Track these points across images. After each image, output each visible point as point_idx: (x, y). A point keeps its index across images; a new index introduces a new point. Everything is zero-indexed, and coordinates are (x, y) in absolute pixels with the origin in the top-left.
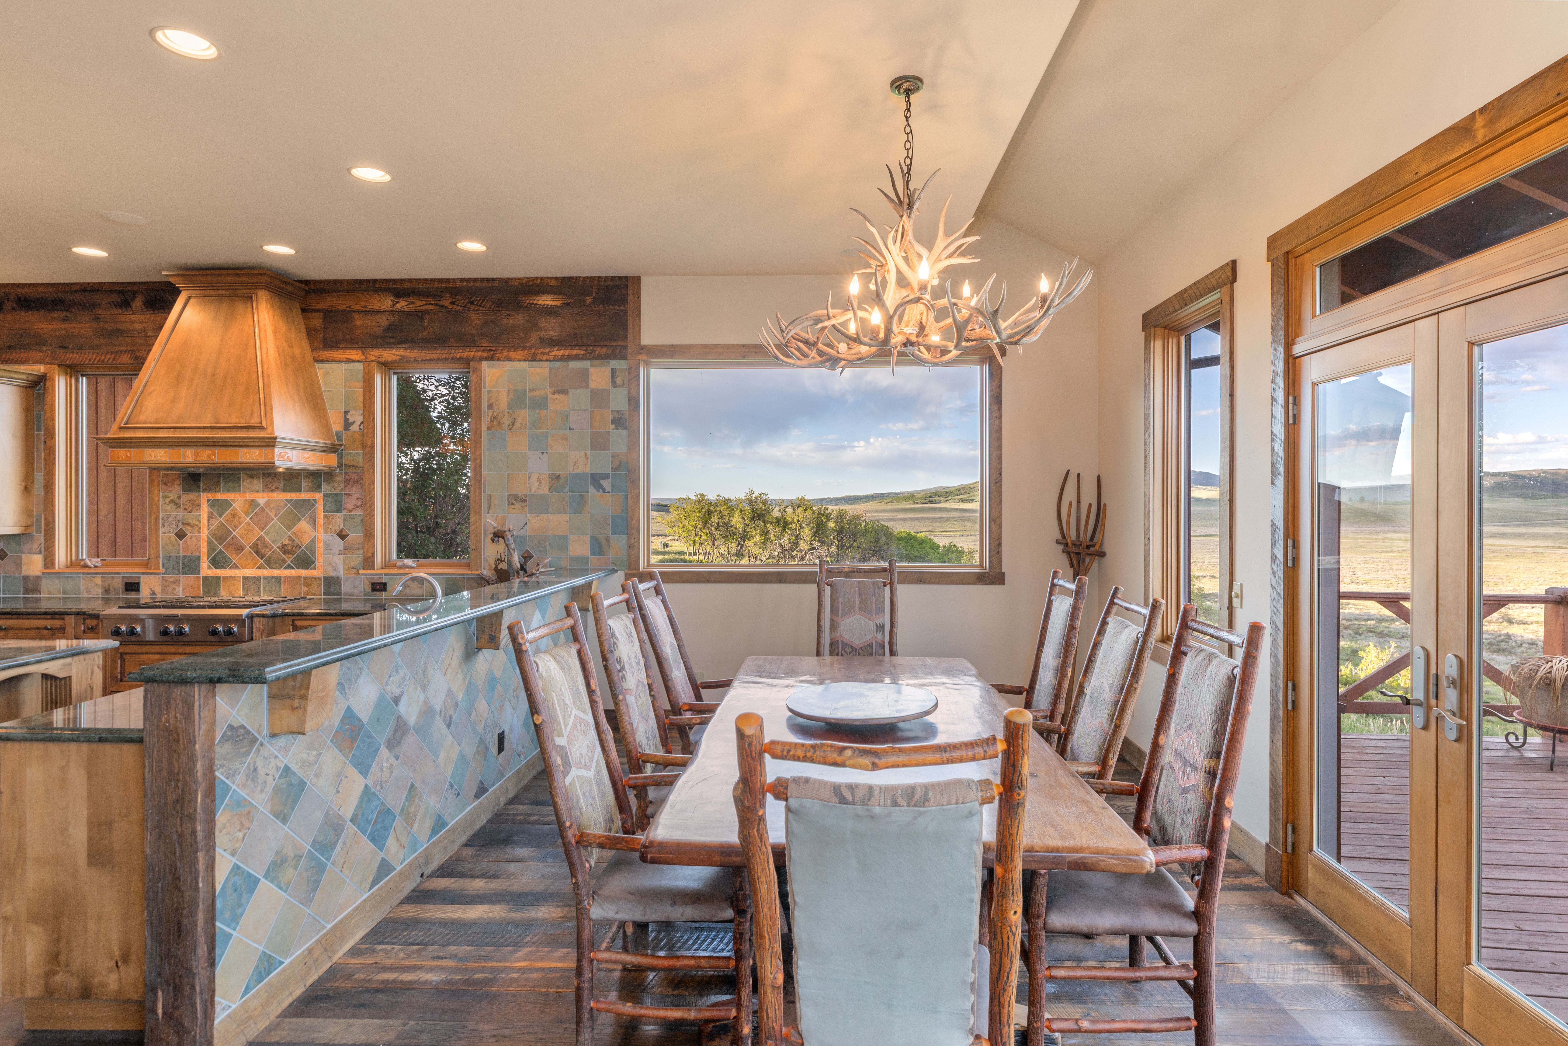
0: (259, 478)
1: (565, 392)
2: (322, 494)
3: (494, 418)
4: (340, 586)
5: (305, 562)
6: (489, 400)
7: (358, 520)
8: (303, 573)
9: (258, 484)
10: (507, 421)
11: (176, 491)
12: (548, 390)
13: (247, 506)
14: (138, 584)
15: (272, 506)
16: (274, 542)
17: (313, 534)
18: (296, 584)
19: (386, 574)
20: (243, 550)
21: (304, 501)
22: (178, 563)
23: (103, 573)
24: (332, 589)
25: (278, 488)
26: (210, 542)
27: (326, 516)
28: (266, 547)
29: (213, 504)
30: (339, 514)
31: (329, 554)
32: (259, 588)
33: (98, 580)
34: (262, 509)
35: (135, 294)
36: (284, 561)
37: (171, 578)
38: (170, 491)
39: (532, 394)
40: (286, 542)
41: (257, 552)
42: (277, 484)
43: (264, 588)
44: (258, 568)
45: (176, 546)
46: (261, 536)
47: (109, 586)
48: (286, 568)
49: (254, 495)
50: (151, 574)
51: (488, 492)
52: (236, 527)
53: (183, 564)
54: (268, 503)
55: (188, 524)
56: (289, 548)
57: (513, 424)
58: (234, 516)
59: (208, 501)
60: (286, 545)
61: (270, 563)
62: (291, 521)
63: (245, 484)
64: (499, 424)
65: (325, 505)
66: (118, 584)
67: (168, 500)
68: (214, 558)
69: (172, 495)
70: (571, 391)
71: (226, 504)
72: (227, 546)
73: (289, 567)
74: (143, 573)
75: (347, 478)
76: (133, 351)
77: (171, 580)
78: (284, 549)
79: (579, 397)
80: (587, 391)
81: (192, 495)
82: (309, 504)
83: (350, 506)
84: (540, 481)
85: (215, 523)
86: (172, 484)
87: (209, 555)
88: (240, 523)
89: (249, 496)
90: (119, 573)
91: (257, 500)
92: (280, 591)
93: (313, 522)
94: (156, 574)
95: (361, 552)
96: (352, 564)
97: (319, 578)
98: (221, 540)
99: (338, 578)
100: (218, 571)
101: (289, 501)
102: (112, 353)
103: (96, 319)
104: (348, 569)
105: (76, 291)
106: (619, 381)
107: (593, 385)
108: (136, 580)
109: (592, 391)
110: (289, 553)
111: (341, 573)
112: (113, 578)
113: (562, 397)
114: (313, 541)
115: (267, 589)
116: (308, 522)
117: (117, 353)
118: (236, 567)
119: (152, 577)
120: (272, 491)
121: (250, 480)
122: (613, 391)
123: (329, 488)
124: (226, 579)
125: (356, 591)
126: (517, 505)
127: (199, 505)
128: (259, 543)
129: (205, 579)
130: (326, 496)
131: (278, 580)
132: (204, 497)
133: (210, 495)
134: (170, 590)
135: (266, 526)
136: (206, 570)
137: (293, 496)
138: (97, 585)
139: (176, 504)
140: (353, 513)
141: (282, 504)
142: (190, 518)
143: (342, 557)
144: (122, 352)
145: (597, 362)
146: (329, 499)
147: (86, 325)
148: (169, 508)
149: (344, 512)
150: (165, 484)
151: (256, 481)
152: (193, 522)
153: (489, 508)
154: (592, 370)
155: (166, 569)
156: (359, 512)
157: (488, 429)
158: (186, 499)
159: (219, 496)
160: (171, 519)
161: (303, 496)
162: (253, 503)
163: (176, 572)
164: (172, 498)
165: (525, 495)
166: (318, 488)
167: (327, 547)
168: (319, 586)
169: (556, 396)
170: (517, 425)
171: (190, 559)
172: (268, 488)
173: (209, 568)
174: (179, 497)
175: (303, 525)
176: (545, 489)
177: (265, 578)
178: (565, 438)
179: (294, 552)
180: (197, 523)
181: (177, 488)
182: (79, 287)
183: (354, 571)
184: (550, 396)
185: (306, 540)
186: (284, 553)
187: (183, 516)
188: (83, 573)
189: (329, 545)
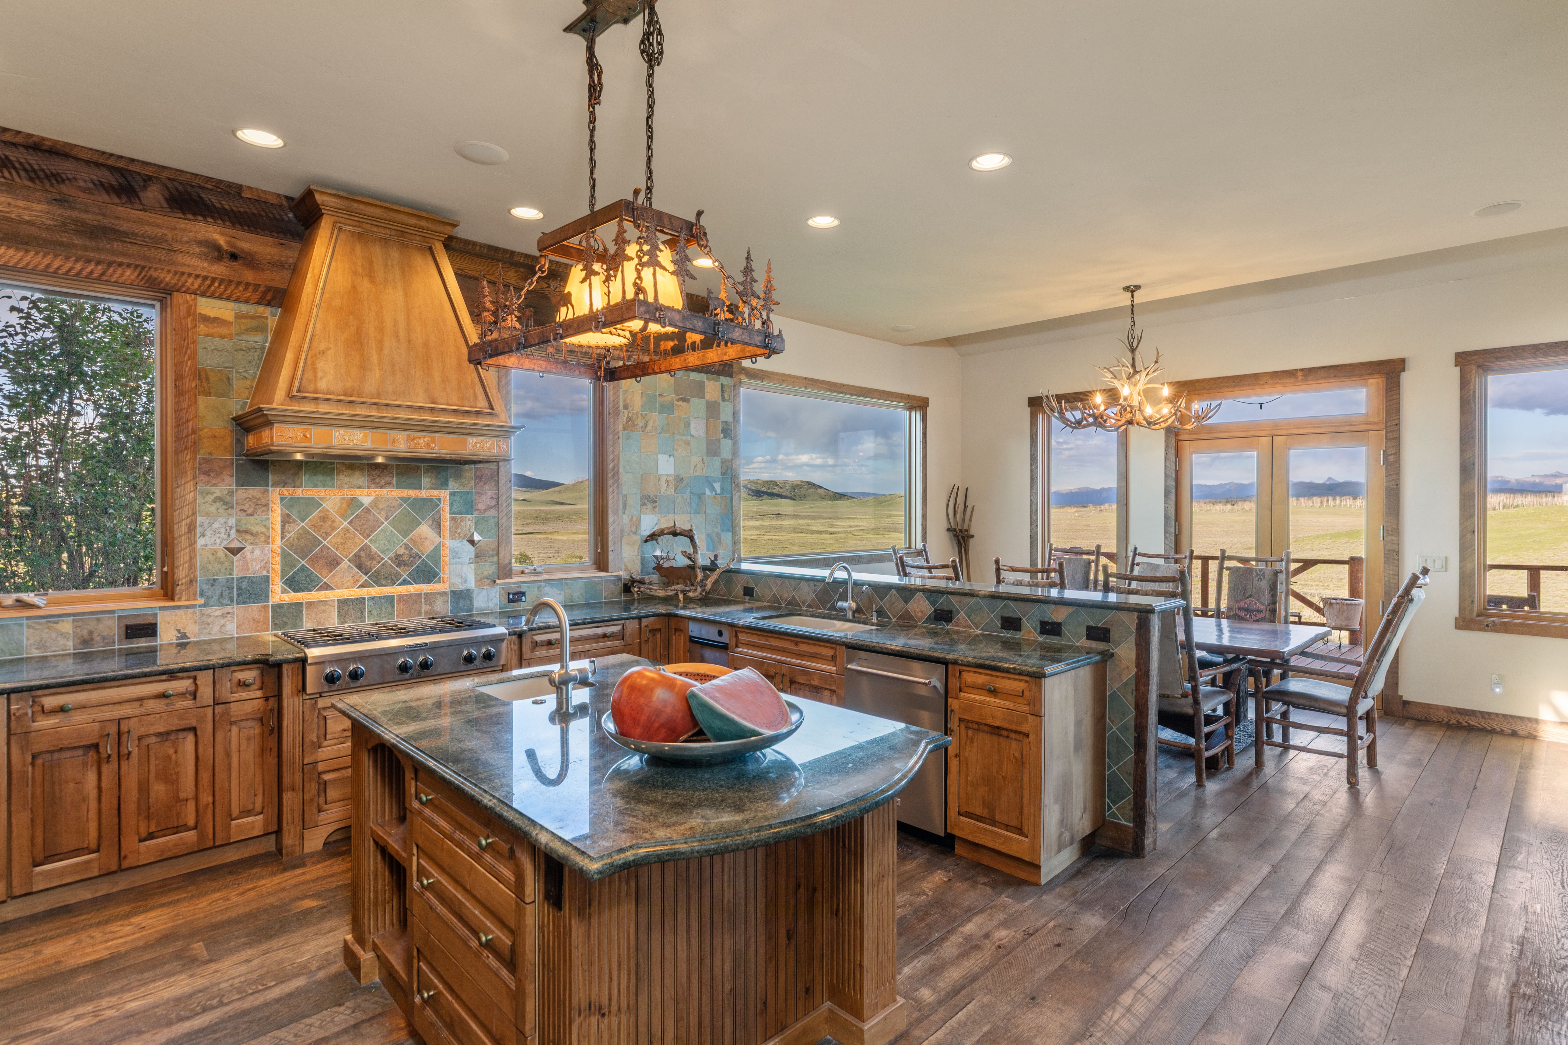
0: (362, 469)
1: (686, 400)
2: (448, 492)
3: (629, 419)
4: (471, 601)
5: (427, 574)
6: (624, 400)
7: (492, 522)
8: (425, 588)
9: (360, 479)
10: (640, 423)
11: (226, 485)
12: (675, 397)
13: (344, 506)
14: (155, 625)
15: (381, 506)
16: (383, 552)
17: (438, 540)
18: (415, 602)
19: (523, 582)
20: (338, 564)
21: (425, 500)
22: (230, 588)
23: (74, 615)
24: (461, 605)
25: (389, 484)
26: (285, 556)
27: (453, 519)
28: (372, 559)
29: (289, 503)
30: (469, 516)
31: (457, 563)
32: (362, 612)
33: (67, 626)
34: (367, 510)
35: (148, 180)
36: (398, 575)
37: (216, 611)
38: (214, 485)
39: (661, 399)
40: (402, 551)
41: (359, 567)
42: (388, 479)
43: (370, 612)
44: (362, 586)
45: (227, 564)
46: (366, 545)
47: (91, 633)
48: (400, 584)
49: (357, 492)
50: (179, 607)
51: (624, 493)
52: (328, 534)
53: (239, 588)
54: (375, 503)
55: (247, 532)
56: (405, 558)
57: (646, 426)
58: (324, 519)
59: (282, 499)
60: (401, 556)
61: (377, 579)
62: (407, 525)
63: (341, 477)
64: (634, 425)
65: (452, 505)
66: (112, 628)
67: (210, 498)
68: (293, 577)
69: (218, 491)
70: (691, 399)
71: (312, 503)
72: (314, 561)
73: (405, 582)
74: (161, 608)
75: (478, 473)
76: (143, 268)
77: (218, 613)
78: (399, 560)
79: (697, 406)
80: (703, 401)
81: (254, 491)
82: (432, 504)
83: (481, 506)
84: (668, 483)
85: (293, 530)
86: (219, 474)
87: (283, 573)
88: (334, 529)
89: (347, 493)
90: (113, 612)
91: (360, 498)
92: (393, 613)
93: (437, 525)
94: (187, 607)
95: (495, 559)
96: (485, 574)
97: (445, 593)
98: (303, 552)
99: (468, 591)
100: (300, 595)
101: (405, 500)
102: (99, 263)
103: (61, 201)
104: (481, 580)
105: (15, 145)
106: (726, 396)
107: (708, 397)
108: (150, 620)
109: (707, 402)
110: (405, 565)
111: (471, 584)
112: (98, 620)
113: (684, 404)
114: (437, 549)
115: (374, 612)
116: (430, 526)
117: (110, 264)
118: (327, 587)
119: (180, 612)
120: (381, 487)
121: (349, 472)
122: (723, 404)
123: (457, 485)
124: (310, 604)
125: (491, 605)
126: (649, 506)
127: (267, 505)
128: (363, 554)
129: (277, 608)
130: (453, 494)
131: (390, 599)
132: (275, 494)
133: (286, 491)
134: (216, 629)
135: (372, 532)
136: (279, 594)
137: (412, 493)
138: (63, 635)
139: (225, 503)
140: (488, 514)
141: (396, 504)
142: (253, 523)
143: (473, 566)
144: (120, 265)
145: (711, 376)
146: (457, 498)
147: (36, 206)
148: (212, 509)
149: (476, 514)
150: (206, 473)
151: (357, 474)
152: (254, 529)
153: (625, 508)
154: (707, 382)
155: (208, 598)
156: (492, 513)
157: (624, 429)
158: (245, 495)
159: (299, 492)
160: (216, 525)
161: (424, 493)
162: (353, 503)
163: (225, 601)
164: (218, 494)
165: (656, 496)
166: (444, 485)
167: (455, 555)
168: (445, 602)
169: (680, 403)
170: (649, 427)
171: (251, 581)
172: (373, 483)
173: (284, 591)
174: (231, 493)
175: (425, 530)
176: (671, 490)
177: (372, 599)
178: (687, 443)
179: (412, 564)
180: (264, 530)
181: (228, 479)
182: (19, 139)
183: (488, 581)
184: (676, 403)
185: (429, 548)
186: (399, 565)
187: (238, 521)
188: (28, 618)
189: (457, 553)
